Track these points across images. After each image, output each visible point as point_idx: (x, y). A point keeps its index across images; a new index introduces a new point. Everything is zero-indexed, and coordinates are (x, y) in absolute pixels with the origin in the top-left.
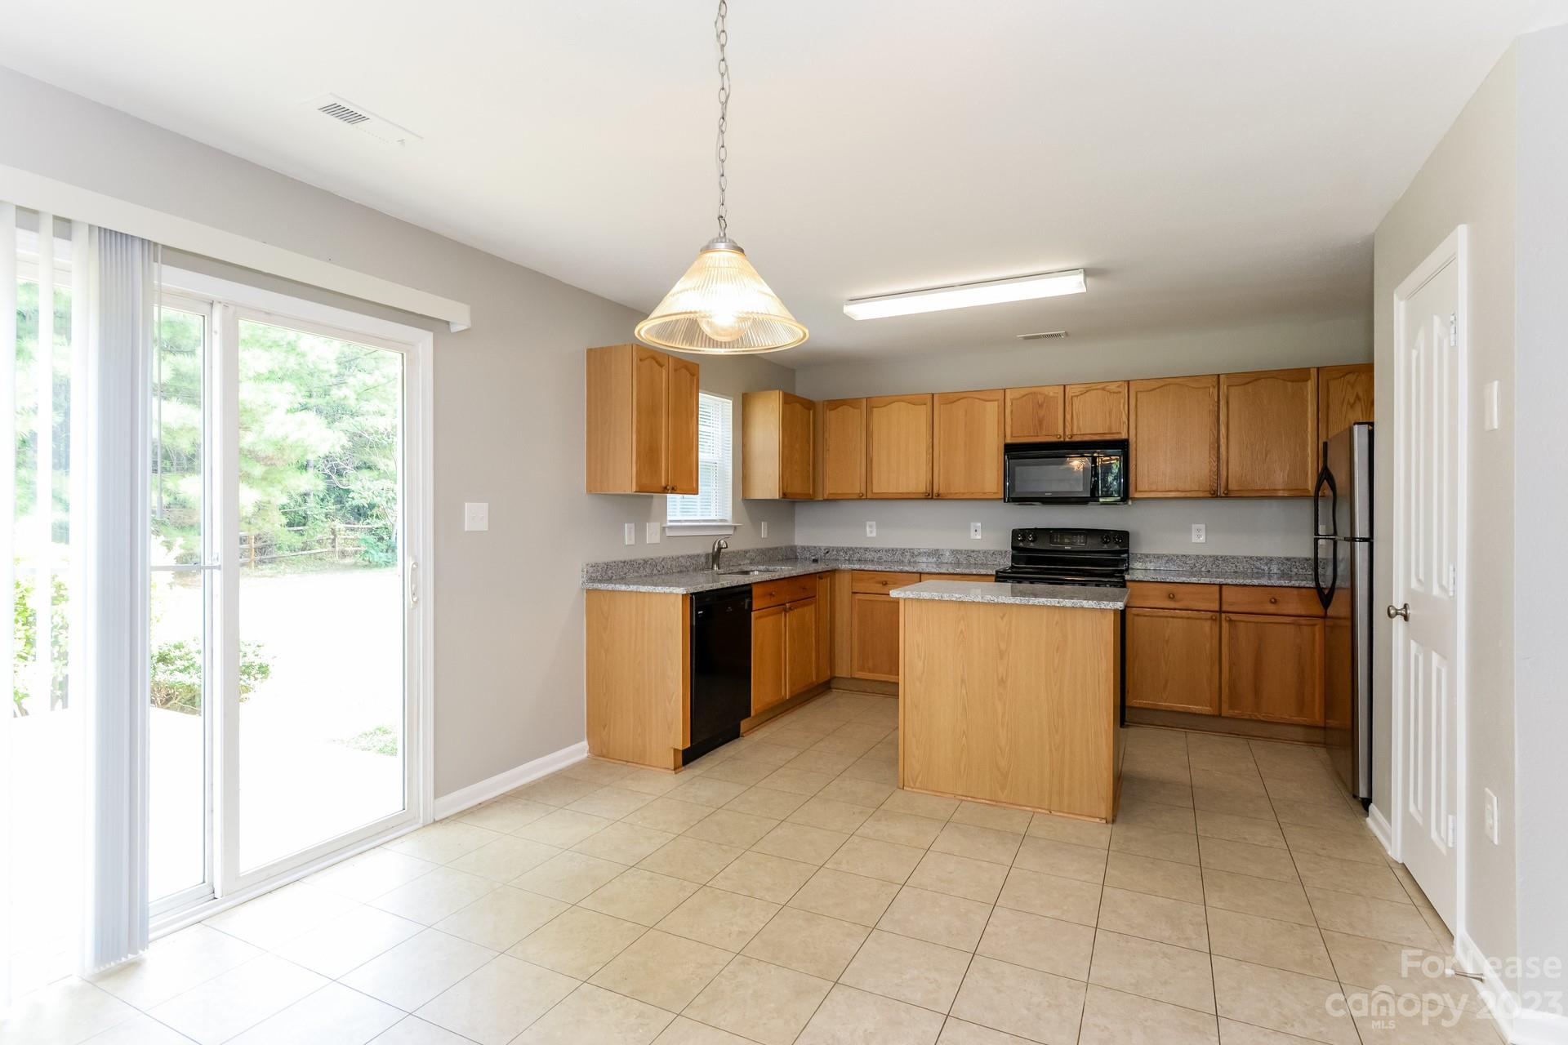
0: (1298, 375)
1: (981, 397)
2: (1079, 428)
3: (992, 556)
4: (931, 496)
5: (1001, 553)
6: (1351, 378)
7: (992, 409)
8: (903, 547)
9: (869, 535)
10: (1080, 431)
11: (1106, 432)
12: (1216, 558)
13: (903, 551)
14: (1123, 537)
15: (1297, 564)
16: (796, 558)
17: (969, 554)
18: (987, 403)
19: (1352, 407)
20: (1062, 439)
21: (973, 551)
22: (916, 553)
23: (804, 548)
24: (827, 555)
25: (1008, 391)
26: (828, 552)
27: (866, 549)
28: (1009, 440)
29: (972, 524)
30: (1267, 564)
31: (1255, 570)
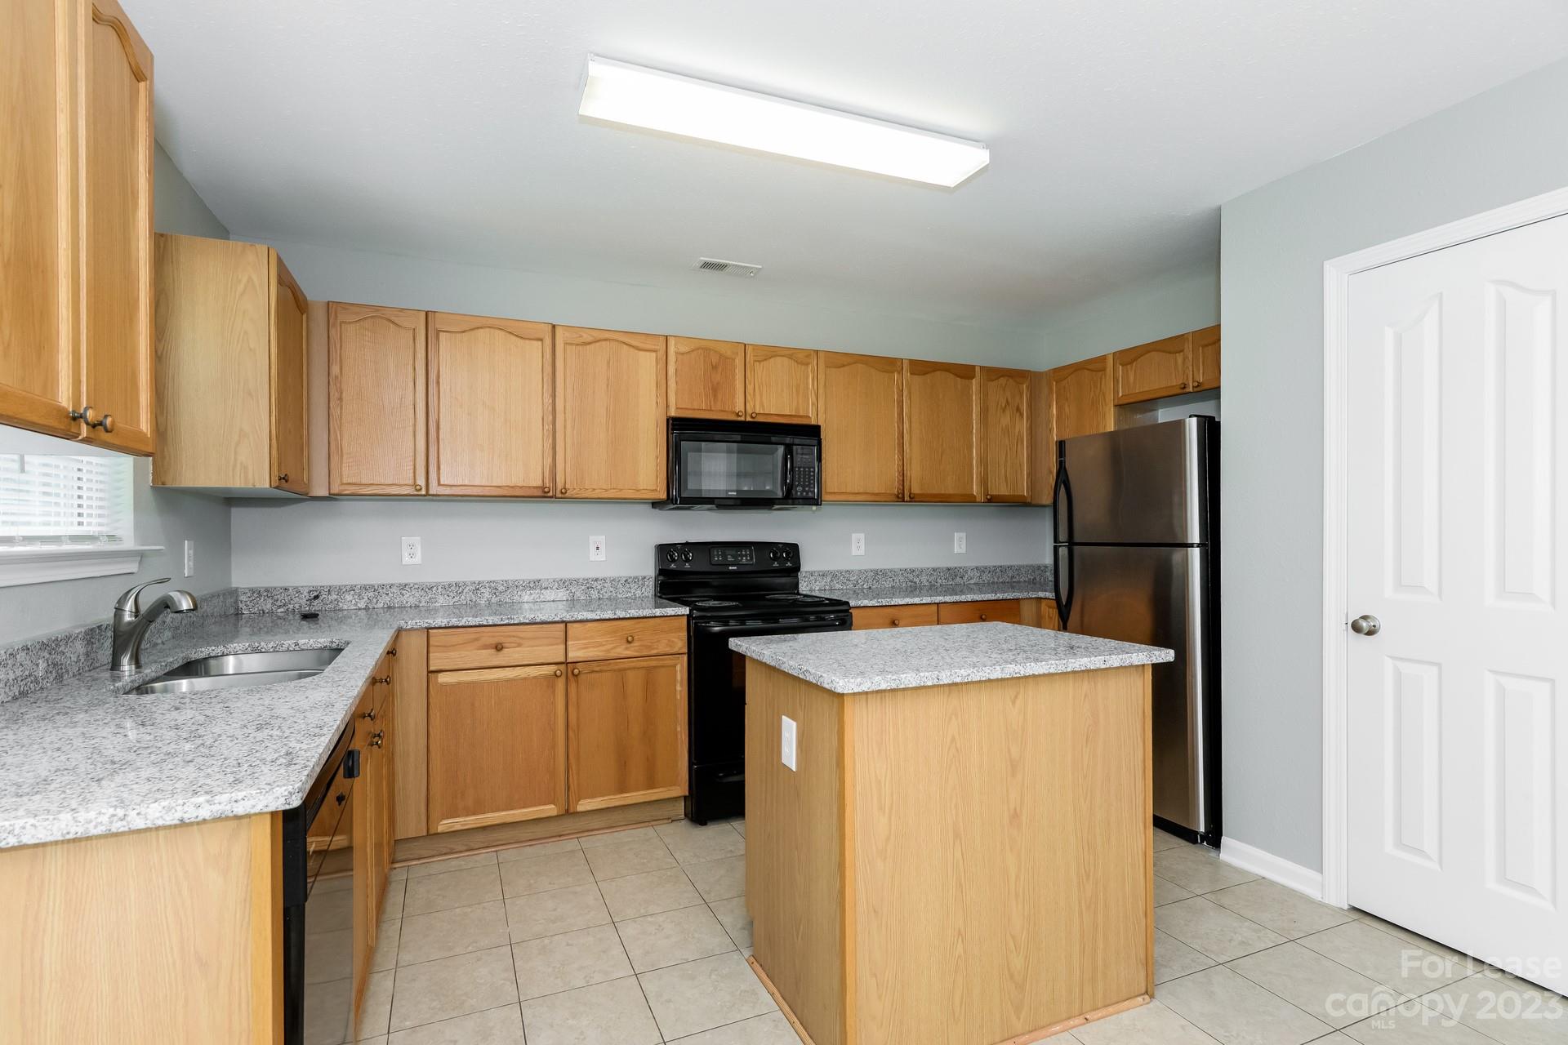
0: (964, 372)
1: (634, 343)
2: (762, 405)
3: (624, 586)
4: (547, 495)
5: (639, 581)
6: (1002, 381)
7: (647, 365)
8: (477, 579)
9: (406, 560)
10: (764, 409)
11: (794, 413)
12: (876, 572)
13: (477, 587)
14: (793, 550)
15: (942, 574)
16: (238, 614)
17: (588, 584)
18: (641, 353)
19: (1004, 411)
20: (742, 419)
21: (596, 580)
22: (501, 588)
23: (256, 593)
24: (316, 602)
25: (672, 342)
26: (316, 597)
27: (403, 587)
28: (673, 413)
29: (592, 538)
30: (918, 576)
31: (909, 584)
